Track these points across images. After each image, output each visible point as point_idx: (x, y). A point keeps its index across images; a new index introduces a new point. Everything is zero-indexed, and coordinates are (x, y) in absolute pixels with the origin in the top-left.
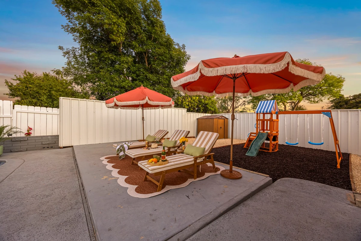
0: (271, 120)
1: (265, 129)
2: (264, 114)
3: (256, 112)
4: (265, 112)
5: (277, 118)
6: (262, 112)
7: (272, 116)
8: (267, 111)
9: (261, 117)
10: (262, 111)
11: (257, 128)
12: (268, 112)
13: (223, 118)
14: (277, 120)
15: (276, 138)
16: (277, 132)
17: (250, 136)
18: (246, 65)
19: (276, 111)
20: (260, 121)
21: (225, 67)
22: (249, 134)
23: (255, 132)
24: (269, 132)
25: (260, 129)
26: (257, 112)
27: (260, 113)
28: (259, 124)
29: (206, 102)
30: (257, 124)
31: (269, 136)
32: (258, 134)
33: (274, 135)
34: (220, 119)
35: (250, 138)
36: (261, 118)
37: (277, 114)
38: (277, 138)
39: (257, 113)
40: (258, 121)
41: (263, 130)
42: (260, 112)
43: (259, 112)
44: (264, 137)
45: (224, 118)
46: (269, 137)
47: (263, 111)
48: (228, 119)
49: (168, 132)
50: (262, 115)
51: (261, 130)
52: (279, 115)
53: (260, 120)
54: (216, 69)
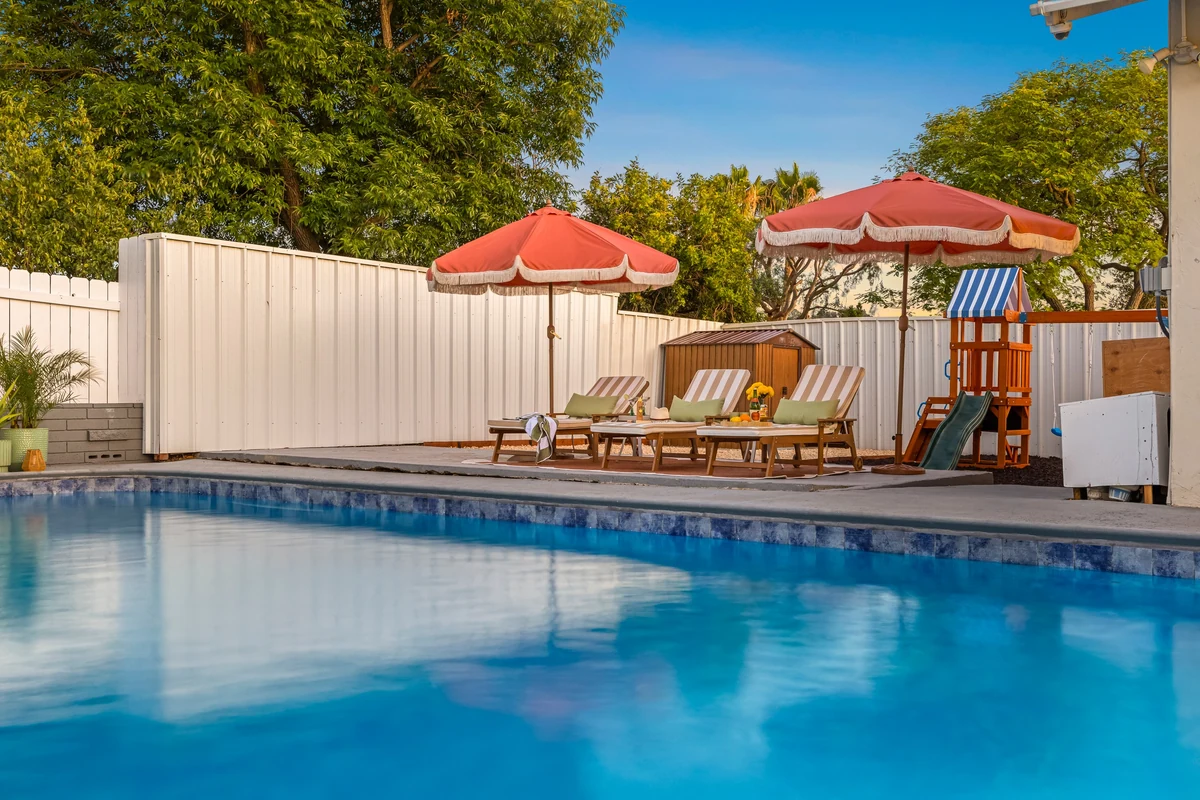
0: (1003, 346)
1: (984, 384)
2: (978, 321)
3: (949, 316)
4: (982, 315)
5: (1026, 338)
6: (971, 315)
7: (1004, 332)
8: (987, 311)
9: (969, 334)
10: (971, 309)
11: (953, 378)
12: (993, 314)
13: (796, 342)
14: (1025, 347)
15: (1023, 418)
16: (1026, 395)
17: (926, 412)
18: (945, 228)
19: (1022, 310)
20: (965, 352)
21: (910, 228)
22: (924, 406)
23: (947, 394)
24: (996, 394)
25: (965, 385)
26: (954, 312)
27: (963, 320)
28: (962, 364)
29: (710, 259)
30: (953, 362)
31: (997, 407)
32: (955, 406)
33: (1014, 404)
34: (781, 346)
35: (925, 422)
36: (969, 336)
37: (1028, 320)
38: (1027, 417)
39: (954, 320)
40: (956, 351)
41: (977, 388)
42: (965, 312)
43: (960, 315)
44: (977, 410)
45: (799, 343)
46: (994, 410)
47: (976, 311)
48: (814, 347)
49: (648, 384)
50: (970, 327)
51: (966, 389)
52: (1033, 328)
53: (964, 346)
54: (895, 229)
